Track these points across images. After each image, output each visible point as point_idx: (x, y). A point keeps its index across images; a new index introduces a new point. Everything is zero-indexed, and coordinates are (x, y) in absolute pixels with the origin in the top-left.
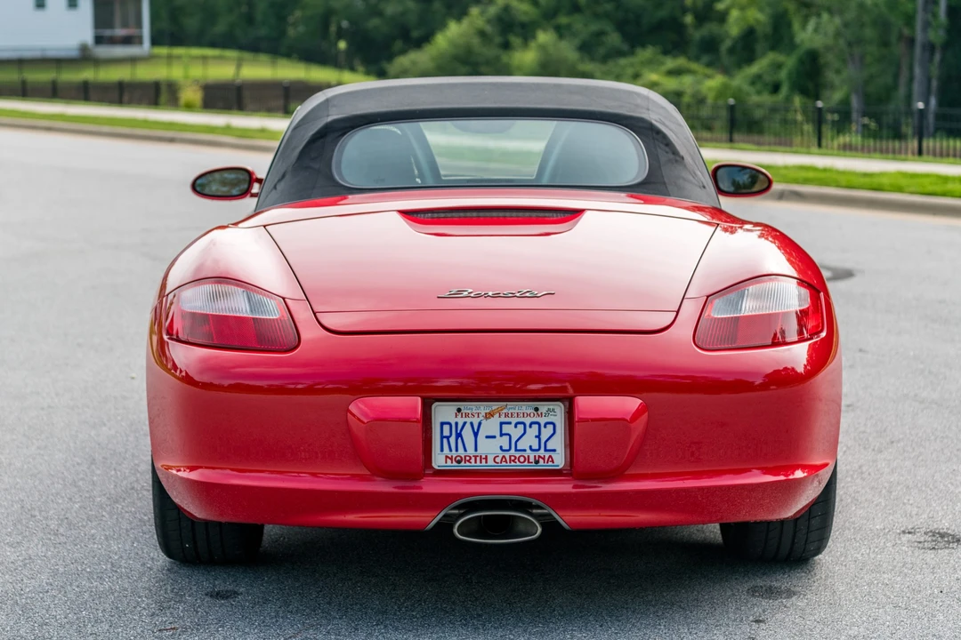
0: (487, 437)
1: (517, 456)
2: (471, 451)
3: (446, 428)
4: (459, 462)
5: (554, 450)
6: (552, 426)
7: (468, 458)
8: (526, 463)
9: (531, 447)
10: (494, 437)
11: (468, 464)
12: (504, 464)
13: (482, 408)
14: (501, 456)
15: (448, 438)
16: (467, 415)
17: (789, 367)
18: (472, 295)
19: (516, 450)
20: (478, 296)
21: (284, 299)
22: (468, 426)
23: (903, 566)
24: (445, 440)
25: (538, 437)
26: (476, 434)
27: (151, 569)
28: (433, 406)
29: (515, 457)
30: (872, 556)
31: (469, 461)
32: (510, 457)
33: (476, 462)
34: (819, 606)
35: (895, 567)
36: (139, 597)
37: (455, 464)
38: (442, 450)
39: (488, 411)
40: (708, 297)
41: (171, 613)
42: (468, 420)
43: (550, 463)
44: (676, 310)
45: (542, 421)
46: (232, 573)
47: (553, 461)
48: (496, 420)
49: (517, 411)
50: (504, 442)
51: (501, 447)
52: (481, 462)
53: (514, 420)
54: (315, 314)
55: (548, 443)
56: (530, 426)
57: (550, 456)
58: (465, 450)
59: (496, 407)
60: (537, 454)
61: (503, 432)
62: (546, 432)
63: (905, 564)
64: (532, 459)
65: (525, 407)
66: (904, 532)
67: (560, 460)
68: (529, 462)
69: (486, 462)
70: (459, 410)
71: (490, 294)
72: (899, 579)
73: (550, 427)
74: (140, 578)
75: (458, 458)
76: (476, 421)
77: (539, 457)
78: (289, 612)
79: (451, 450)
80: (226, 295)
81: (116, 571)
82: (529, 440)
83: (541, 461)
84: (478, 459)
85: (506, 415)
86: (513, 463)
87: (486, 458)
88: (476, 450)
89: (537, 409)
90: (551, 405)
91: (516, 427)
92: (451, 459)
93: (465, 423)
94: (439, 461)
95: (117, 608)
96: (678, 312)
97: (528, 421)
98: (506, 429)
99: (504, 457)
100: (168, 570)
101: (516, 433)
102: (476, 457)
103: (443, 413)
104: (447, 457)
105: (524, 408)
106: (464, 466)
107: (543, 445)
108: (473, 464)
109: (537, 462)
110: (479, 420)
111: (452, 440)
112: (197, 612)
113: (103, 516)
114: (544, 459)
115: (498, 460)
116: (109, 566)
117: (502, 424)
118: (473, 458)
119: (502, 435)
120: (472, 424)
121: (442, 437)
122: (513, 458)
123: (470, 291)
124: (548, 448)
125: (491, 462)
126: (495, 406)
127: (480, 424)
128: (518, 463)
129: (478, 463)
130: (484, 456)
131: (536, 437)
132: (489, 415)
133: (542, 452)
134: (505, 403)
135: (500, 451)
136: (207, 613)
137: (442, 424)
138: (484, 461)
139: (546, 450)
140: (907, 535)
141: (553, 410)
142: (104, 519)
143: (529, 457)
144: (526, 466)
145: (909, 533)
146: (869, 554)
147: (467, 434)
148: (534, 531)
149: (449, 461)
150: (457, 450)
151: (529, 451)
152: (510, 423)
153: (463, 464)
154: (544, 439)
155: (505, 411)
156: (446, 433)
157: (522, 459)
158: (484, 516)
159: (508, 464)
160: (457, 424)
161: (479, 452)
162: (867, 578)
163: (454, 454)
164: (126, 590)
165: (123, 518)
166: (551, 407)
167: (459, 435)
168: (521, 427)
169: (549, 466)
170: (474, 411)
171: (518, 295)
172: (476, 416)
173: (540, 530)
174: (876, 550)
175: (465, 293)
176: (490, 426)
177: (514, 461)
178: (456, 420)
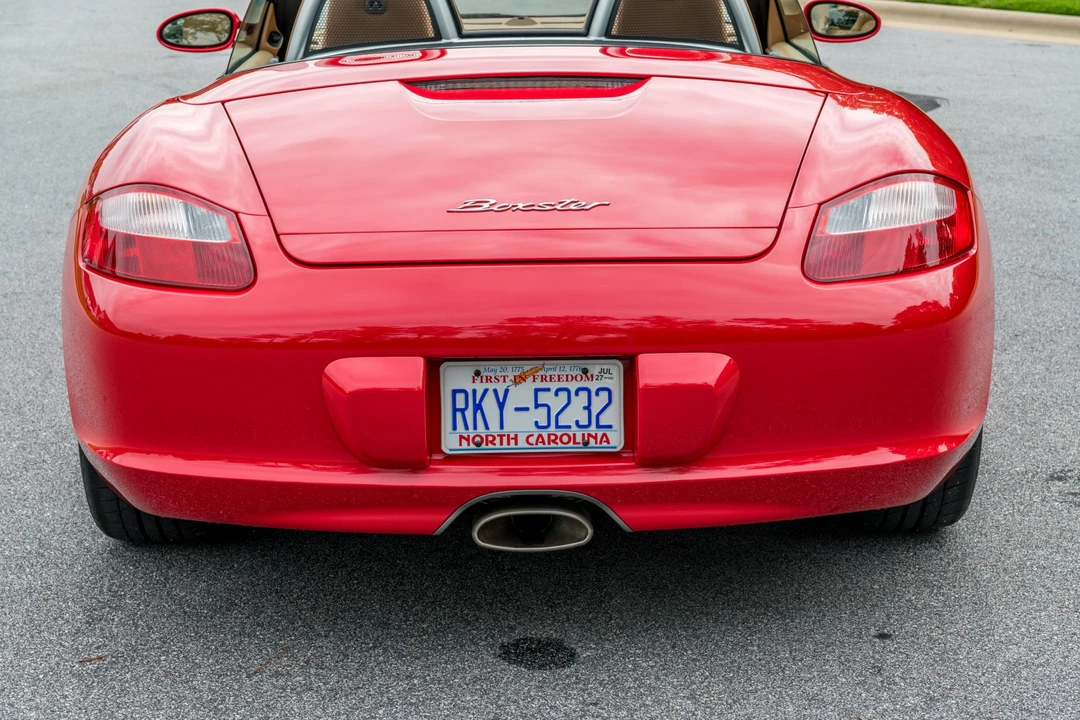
0: (517, 409)
1: (559, 434)
2: (494, 428)
3: (460, 398)
4: (478, 445)
5: (610, 427)
6: (606, 393)
7: (490, 438)
8: (571, 444)
9: (577, 422)
10: (527, 409)
11: (490, 446)
12: (540, 445)
13: (510, 369)
14: (536, 435)
15: (463, 411)
16: (489, 379)
17: (930, 300)
18: (495, 208)
19: (557, 426)
20: (504, 210)
21: (236, 213)
22: (490, 395)
23: (1061, 534)
24: (459, 415)
25: (588, 408)
26: (501, 406)
27: (88, 550)
28: (442, 367)
29: (556, 436)
30: (1018, 518)
31: (492, 442)
32: (549, 435)
33: (501, 444)
34: (960, 607)
35: (1050, 537)
36: (65, 601)
37: (472, 446)
38: (455, 428)
39: (517, 373)
40: (820, 205)
41: (102, 630)
42: (491, 386)
43: (604, 444)
44: (777, 225)
45: (593, 386)
46: (192, 557)
47: (608, 442)
48: (528, 387)
49: (557, 373)
50: (540, 416)
51: (536, 423)
52: (509, 444)
53: (554, 386)
54: (278, 236)
55: (601, 417)
56: (577, 394)
57: (604, 435)
58: (487, 428)
59: (529, 368)
60: (586, 432)
61: (539, 403)
62: (599, 402)
63: (1062, 530)
64: (579, 439)
65: (570, 368)
66: (1052, 478)
67: (616, 440)
68: (575, 443)
69: (516, 444)
70: (478, 373)
71: (520, 206)
72: (1058, 558)
73: (604, 395)
74: (71, 566)
75: (478, 439)
76: (501, 388)
77: (589, 435)
78: (258, 625)
79: (467, 428)
80: (161, 207)
81: (43, 555)
82: (575, 413)
83: (592, 441)
84: (505, 439)
85: (543, 379)
86: (553, 445)
87: (516, 437)
88: (502, 427)
89: (585, 371)
90: (606, 364)
91: (556, 394)
92: (468, 439)
93: (486, 391)
94: (450, 442)
95: (32, 620)
96: (779, 228)
97: (573, 386)
98: (543, 398)
99: (540, 436)
100: (111, 552)
101: (557, 403)
102: (501, 436)
103: (456, 378)
104: (461, 437)
105: (568, 368)
106: (487, 449)
107: (594, 418)
108: (498, 446)
109: (586, 444)
110: (505, 386)
111: (469, 414)
112: (137, 626)
113: (44, 461)
114: (595, 438)
115: (532, 440)
116: (36, 546)
117: (537, 391)
118: (498, 439)
119: (537, 406)
120: (495, 391)
121: (455, 410)
122: (553, 437)
123: (493, 201)
124: (601, 423)
125: (522, 443)
126: (527, 366)
127: (507, 391)
128: (560, 445)
129: (505, 445)
130: (512, 436)
131: (585, 408)
132: (520, 379)
133: (593, 429)
134: (541, 362)
135: (534, 429)
136: (150, 628)
137: (455, 392)
138: (512, 442)
139: (598, 426)
140: (1057, 482)
141: (608, 372)
142: (46, 466)
143: (574, 435)
144: (571, 448)
145: (1060, 479)
146: (1012, 515)
147: (490, 405)
148: (583, 534)
149: (464, 442)
150: (475, 428)
151: (574, 428)
152: (548, 390)
153: (484, 446)
154: (595, 411)
155: (540, 373)
156: (460, 404)
157: (565, 439)
158: (515, 516)
159: (547, 445)
160: (474, 391)
161: (507, 429)
162: (1017, 556)
163: (471, 432)
164: (49, 588)
165: (68, 464)
166: (605, 367)
167: (478, 407)
168: (563, 395)
169: (603, 448)
170: (498, 374)
171: (558, 207)
172: (502, 379)
173: (590, 531)
174: (1022, 507)
175: (486, 206)
176: (522, 394)
177: (554, 441)
178: (474, 386)
